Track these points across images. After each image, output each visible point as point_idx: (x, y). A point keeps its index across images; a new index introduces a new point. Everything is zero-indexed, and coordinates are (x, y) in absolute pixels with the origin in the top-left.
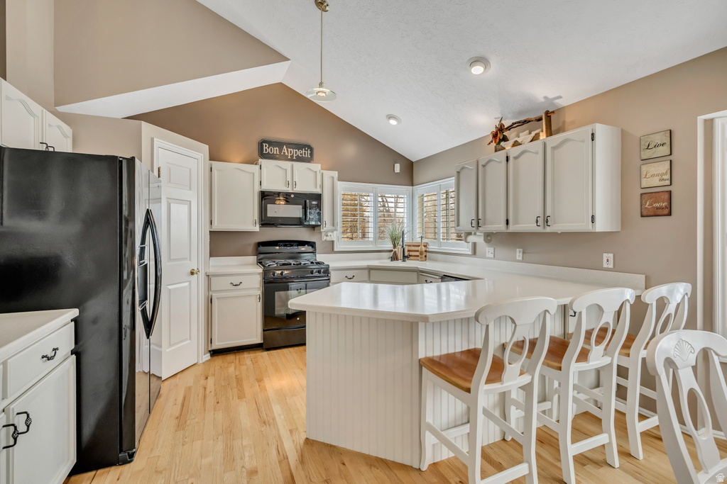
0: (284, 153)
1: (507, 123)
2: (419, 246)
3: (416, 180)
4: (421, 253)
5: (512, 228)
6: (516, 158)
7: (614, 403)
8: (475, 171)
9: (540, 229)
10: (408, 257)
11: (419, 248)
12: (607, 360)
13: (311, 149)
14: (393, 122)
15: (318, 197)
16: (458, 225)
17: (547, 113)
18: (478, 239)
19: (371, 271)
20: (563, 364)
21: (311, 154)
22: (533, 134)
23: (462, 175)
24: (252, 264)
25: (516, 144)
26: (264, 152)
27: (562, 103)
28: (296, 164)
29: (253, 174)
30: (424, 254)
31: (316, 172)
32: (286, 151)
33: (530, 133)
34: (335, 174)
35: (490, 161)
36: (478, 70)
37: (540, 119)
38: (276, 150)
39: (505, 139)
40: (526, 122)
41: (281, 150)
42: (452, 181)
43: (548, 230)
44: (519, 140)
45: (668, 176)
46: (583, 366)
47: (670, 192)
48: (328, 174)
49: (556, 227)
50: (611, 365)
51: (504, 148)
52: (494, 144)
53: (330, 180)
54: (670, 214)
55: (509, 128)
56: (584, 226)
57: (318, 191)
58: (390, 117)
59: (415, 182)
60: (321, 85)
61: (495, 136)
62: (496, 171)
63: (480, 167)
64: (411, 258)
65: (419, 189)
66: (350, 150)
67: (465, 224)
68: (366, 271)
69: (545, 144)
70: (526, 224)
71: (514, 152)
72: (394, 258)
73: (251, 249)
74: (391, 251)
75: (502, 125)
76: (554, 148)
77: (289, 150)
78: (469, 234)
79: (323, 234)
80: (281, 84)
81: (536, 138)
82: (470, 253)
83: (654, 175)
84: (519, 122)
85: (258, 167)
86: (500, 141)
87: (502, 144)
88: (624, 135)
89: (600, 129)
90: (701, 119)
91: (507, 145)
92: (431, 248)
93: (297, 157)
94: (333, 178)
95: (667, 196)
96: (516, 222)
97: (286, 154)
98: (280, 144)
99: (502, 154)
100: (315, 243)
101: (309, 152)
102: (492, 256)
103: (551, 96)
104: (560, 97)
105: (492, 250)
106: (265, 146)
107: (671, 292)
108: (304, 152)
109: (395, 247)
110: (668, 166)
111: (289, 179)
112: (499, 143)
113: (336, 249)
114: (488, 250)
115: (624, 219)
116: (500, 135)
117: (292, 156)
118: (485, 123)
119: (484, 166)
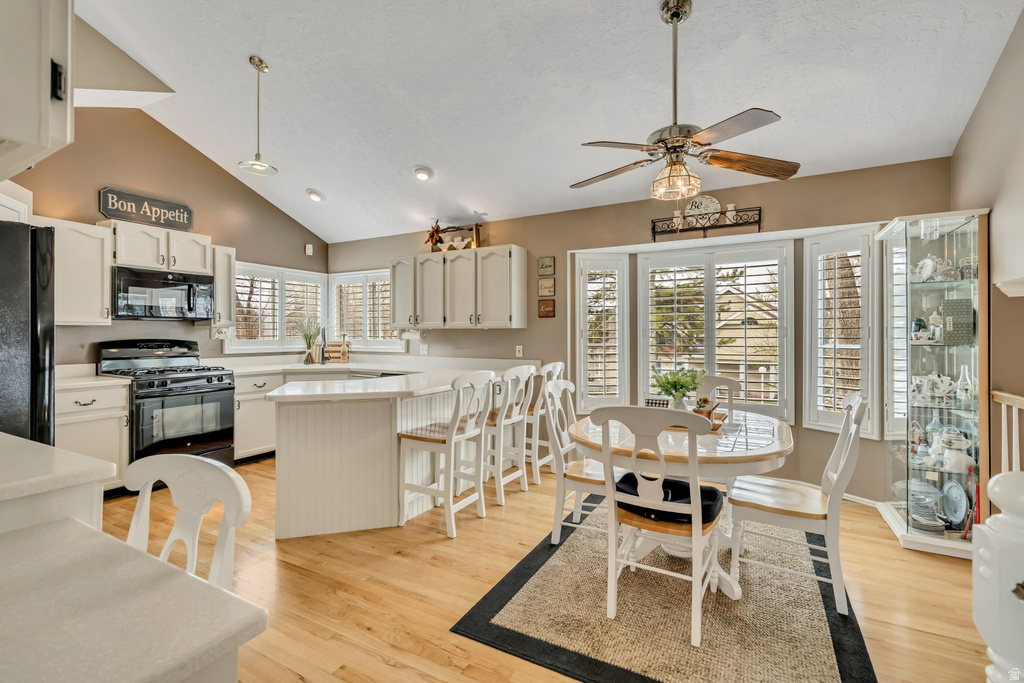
0: (145, 212)
1: (443, 226)
2: (340, 346)
3: (331, 267)
4: (344, 354)
5: (449, 325)
6: (452, 261)
7: (525, 452)
8: (412, 268)
9: (472, 326)
10: (327, 358)
11: (341, 349)
12: (521, 417)
13: (190, 213)
14: (315, 198)
15: (209, 280)
16: (394, 321)
17: (477, 225)
18: (414, 336)
19: (288, 377)
20: (497, 423)
21: (190, 219)
22: (466, 241)
23: (398, 269)
24: (88, 376)
25: (451, 248)
26: (110, 207)
27: (487, 219)
28: (173, 233)
29: (103, 240)
30: (346, 355)
31: (205, 247)
32: (148, 210)
33: (463, 240)
34: (232, 251)
35: (427, 260)
36: (422, 177)
37: (471, 230)
38: (130, 207)
39: (441, 241)
40: (459, 229)
41: (139, 208)
42: (387, 272)
43: (479, 326)
44: (455, 245)
45: (552, 290)
46: (509, 421)
47: (554, 301)
48: (222, 251)
49: (485, 325)
50: (523, 420)
51: (441, 250)
52: (430, 244)
53: (225, 260)
54: (554, 316)
55: (444, 231)
56: (503, 324)
57: (208, 272)
58: (311, 191)
59: (331, 268)
60: (258, 157)
61: (432, 236)
62: (434, 269)
63: (418, 265)
64: (331, 360)
65: (337, 279)
66: (235, 217)
67: (403, 320)
68: (281, 377)
69: (476, 253)
70: (461, 322)
71: (451, 255)
72: (309, 360)
73: (84, 353)
74: (304, 352)
75: (438, 227)
76: (483, 258)
77: (154, 209)
78: (403, 331)
79: (214, 331)
80: (139, 111)
81: (467, 246)
82: (403, 351)
83: (545, 288)
84: (454, 227)
85: (111, 230)
86: (437, 242)
87: (439, 245)
88: (529, 256)
89: (515, 249)
90: (569, 252)
91: (444, 247)
92: (354, 347)
93: (167, 220)
94: (229, 256)
95: (552, 303)
96: (452, 320)
97: (149, 214)
98: (138, 200)
99: (438, 256)
100: (196, 343)
101: (186, 216)
102: (426, 353)
103: (480, 212)
104: (486, 214)
105: (426, 347)
106: (112, 199)
107: (554, 368)
108: (177, 216)
109: (309, 347)
110: (552, 280)
111: (163, 252)
112: (435, 244)
113: (226, 351)
114: (423, 348)
115: (529, 320)
116: (435, 236)
117: (158, 219)
118: (422, 220)
119: (422, 264)
